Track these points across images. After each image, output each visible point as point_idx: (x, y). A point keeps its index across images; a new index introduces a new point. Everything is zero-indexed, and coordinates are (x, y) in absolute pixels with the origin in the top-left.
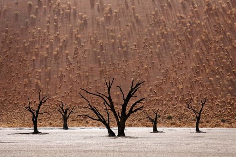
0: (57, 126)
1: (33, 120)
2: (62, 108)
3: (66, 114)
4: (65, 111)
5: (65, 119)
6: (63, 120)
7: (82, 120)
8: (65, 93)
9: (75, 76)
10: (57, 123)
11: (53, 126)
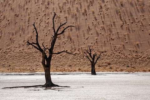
0: (85, 71)
1: (43, 63)
2: (90, 54)
3: (93, 59)
4: (92, 57)
5: (93, 65)
6: (90, 66)
7: (107, 66)
8: (92, 43)
9: (100, 29)
10: (85, 69)
11: (82, 71)
